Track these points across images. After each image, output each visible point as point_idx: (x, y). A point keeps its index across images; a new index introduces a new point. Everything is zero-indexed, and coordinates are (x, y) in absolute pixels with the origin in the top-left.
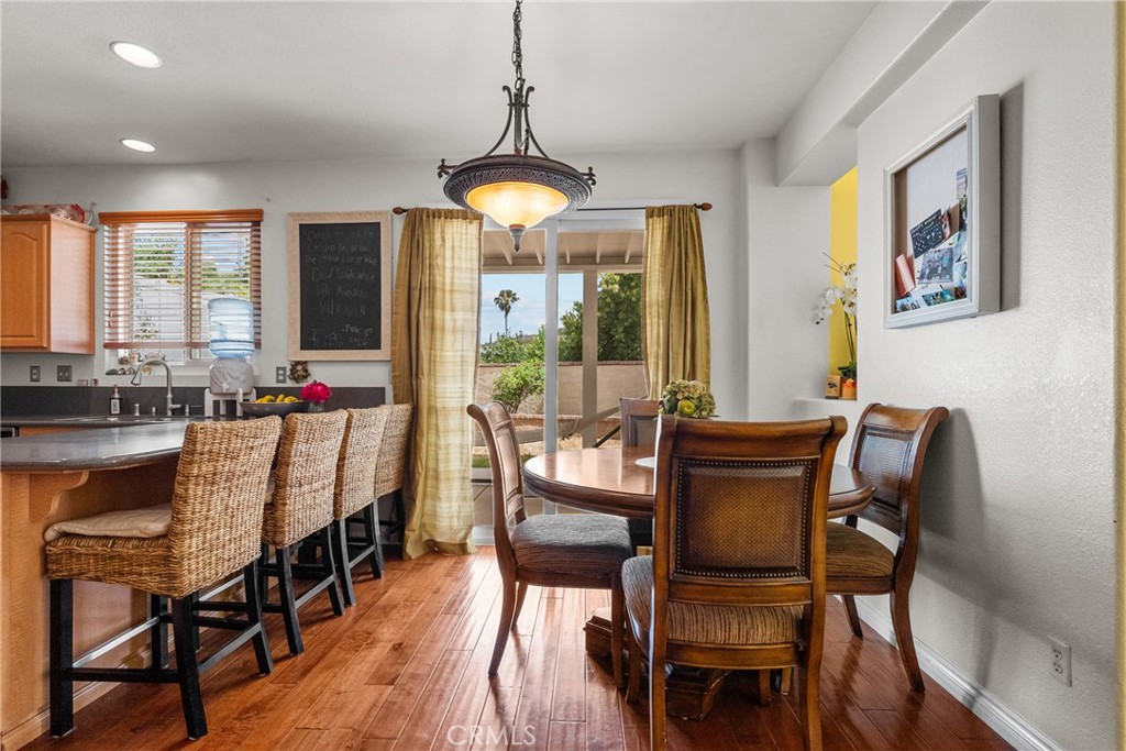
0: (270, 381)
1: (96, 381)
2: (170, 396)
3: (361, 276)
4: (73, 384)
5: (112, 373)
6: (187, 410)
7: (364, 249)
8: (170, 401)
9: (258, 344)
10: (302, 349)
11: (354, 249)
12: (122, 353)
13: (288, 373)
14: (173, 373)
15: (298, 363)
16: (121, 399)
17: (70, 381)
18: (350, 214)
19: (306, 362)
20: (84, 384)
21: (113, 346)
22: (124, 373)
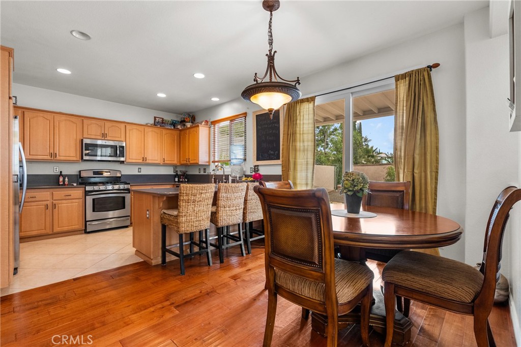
0: (248, 173)
1: (210, 173)
2: (224, 177)
5: (213, 170)
7: (275, 121)
8: (224, 179)
9: (245, 160)
10: (257, 160)
12: (216, 164)
13: (253, 169)
14: (225, 170)
15: (256, 166)
16: (214, 179)
17: (205, 173)
19: (258, 166)
20: (208, 174)
21: (214, 162)
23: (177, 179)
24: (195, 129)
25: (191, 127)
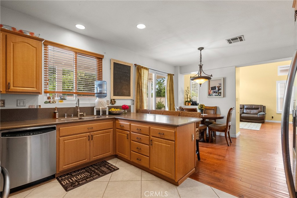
1: (40, 106)
3: (126, 78)
4: (26, 107)
5: (46, 103)
6: (85, 114)
7: (127, 72)
10: (114, 96)
11: (125, 71)
12: (48, 95)
13: (110, 102)
18: (125, 63)
20: (34, 107)
22: (53, 103)
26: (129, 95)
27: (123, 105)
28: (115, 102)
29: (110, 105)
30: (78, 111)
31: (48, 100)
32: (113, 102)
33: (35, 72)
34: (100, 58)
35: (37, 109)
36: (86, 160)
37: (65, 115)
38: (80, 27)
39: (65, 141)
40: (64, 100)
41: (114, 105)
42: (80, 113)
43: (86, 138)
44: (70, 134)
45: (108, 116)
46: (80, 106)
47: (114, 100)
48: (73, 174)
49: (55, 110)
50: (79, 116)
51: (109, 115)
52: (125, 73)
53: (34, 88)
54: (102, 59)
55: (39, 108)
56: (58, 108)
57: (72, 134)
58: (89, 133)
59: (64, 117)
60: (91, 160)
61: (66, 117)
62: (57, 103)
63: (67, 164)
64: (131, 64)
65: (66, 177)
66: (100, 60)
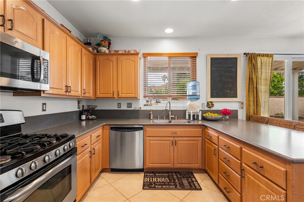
1: (141, 108)
2: (170, 113)
3: (230, 74)
4: (132, 109)
5: (145, 105)
6: (176, 118)
7: (232, 66)
8: (170, 115)
10: (211, 98)
11: (228, 66)
12: (147, 98)
13: (206, 105)
17: (131, 108)
18: (228, 55)
20: (136, 109)
22: (150, 105)
23: (84, 117)
24: (132, 57)
25: (110, 54)
26: (235, 96)
27: (223, 110)
28: (213, 105)
29: (206, 109)
30: (169, 114)
31: (147, 103)
32: (210, 105)
33: (133, 81)
34: (194, 57)
35: (139, 110)
36: (170, 165)
37: (158, 116)
38: (169, 31)
39: (151, 142)
40: (158, 103)
41: (211, 109)
42: (171, 116)
43: (169, 142)
44: (154, 136)
45: (201, 121)
46: (171, 109)
47: (211, 102)
48: (156, 175)
49: (151, 112)
50: (170, 119)
51: (203, 121)
52: (229, 67)
53: (133, 94)
54: (195, 57)
55: (140, 109)
56: (152, 110)
57: (157, 136)
58: (172, 138)
59: (158, 118)
60: (175, 167)
61: (159, 119)
62: (153, 105)
63: (152, 163)
64: (238, 54)
65: (151, 175)
66: (193, 59)
